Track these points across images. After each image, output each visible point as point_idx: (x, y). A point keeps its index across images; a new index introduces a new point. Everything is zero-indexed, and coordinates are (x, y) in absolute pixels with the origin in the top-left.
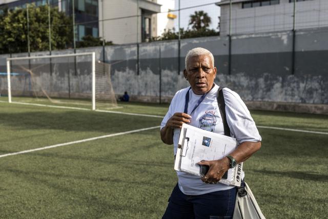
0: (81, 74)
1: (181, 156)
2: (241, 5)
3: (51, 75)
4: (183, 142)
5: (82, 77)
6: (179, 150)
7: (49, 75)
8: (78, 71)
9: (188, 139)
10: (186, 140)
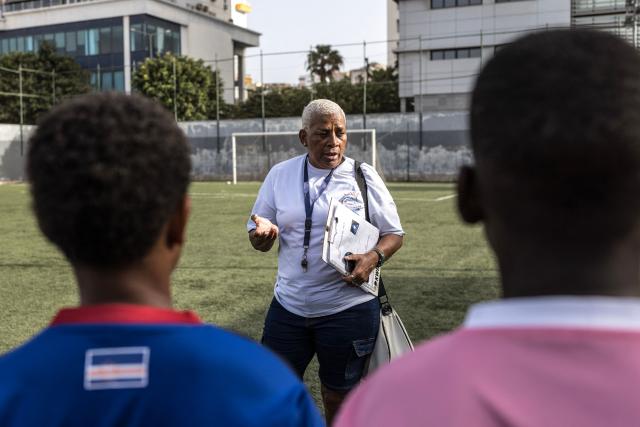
0: (273, 151)
1: (329, 242)
2: (429, 54)
3: (218, 152)
4: (331, 224)
5: (275, 154)
6: (327, 233)
7: (215, 153)
8: (270, 147)
9: (337, 219)
10: (335, 221)
